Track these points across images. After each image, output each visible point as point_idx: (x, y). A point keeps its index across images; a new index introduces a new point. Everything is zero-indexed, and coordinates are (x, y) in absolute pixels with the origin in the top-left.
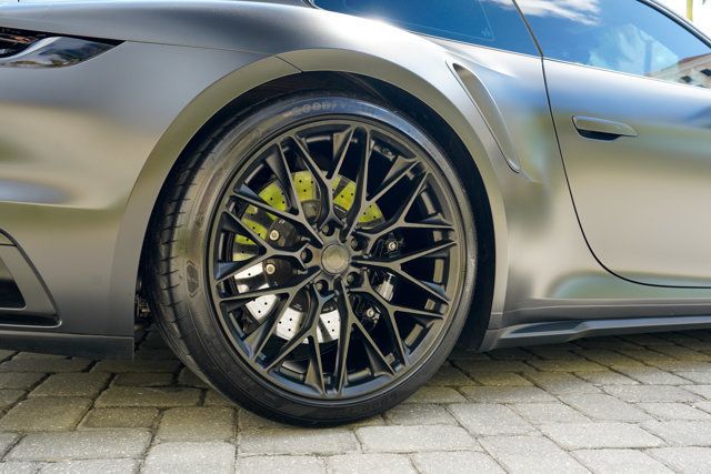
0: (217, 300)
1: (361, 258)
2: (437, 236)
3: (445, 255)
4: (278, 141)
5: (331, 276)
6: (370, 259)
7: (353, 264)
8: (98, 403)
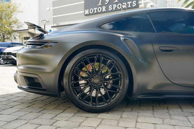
0: (71, 88)
1: (102, 80)
2: (119, 76)
3: (120, 79)
4: (82, 59)
5: (96, 84)
6: (104, 81)
7: (100, 81)
8: (60, 105)
